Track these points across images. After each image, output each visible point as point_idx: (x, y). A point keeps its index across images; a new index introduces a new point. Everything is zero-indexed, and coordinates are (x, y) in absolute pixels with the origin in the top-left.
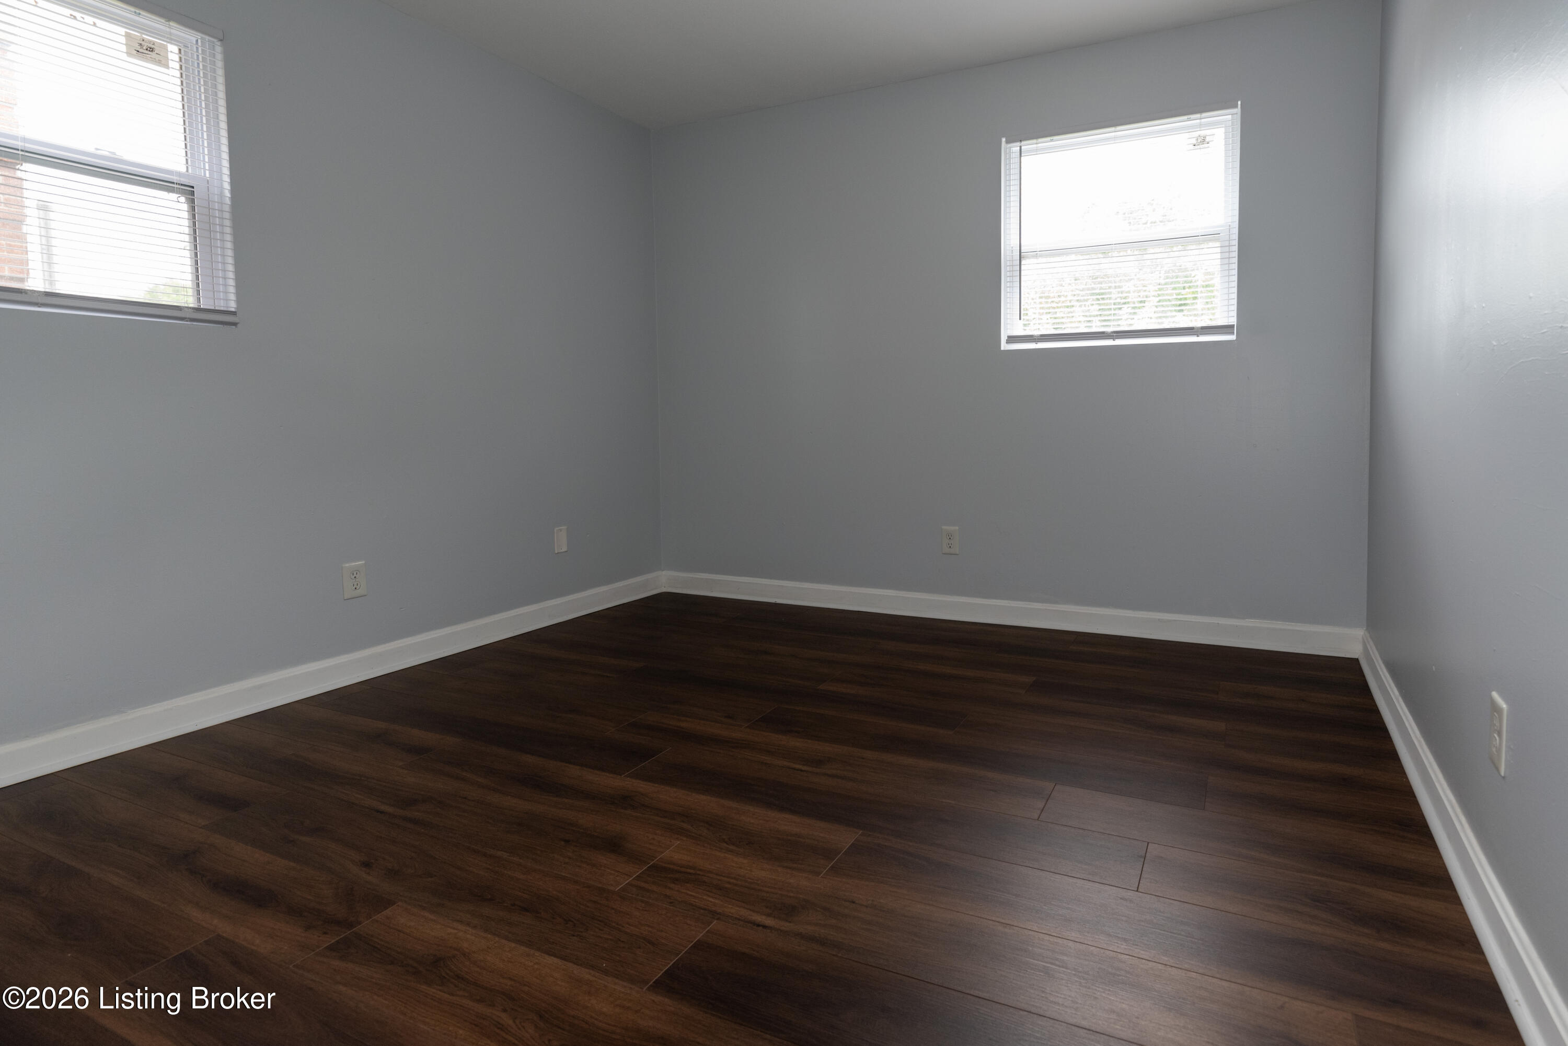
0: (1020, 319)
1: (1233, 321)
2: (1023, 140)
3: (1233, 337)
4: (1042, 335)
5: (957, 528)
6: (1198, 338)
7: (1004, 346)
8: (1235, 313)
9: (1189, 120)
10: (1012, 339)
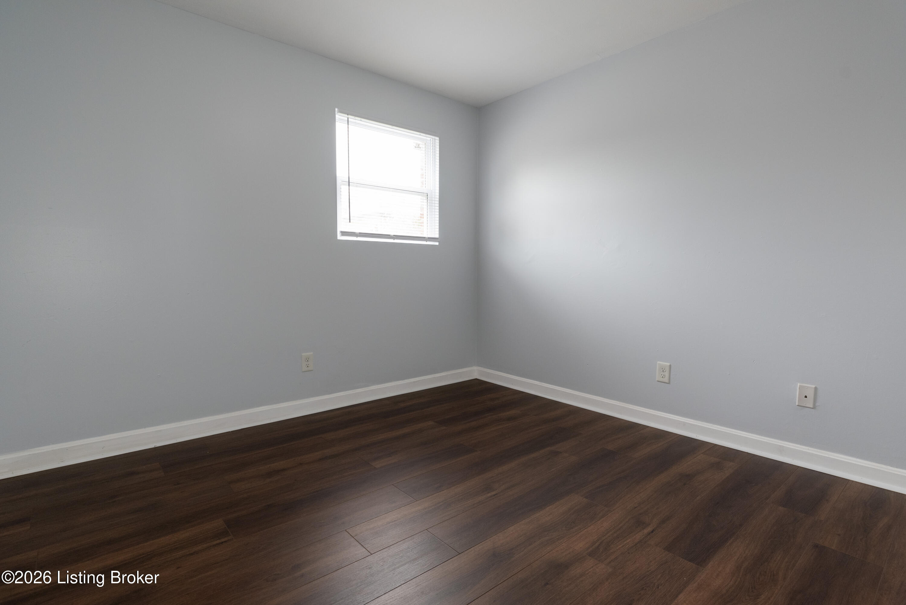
0: (350, 222)
1: (437, 236)
2: (350, 115)
3: (437, 244)
4: (360, 233)
5: (312, 353)
6: (427, 242)
7: (340, 237)
8: (438, 232)
9: (420, 135)
10: (344, 233)
